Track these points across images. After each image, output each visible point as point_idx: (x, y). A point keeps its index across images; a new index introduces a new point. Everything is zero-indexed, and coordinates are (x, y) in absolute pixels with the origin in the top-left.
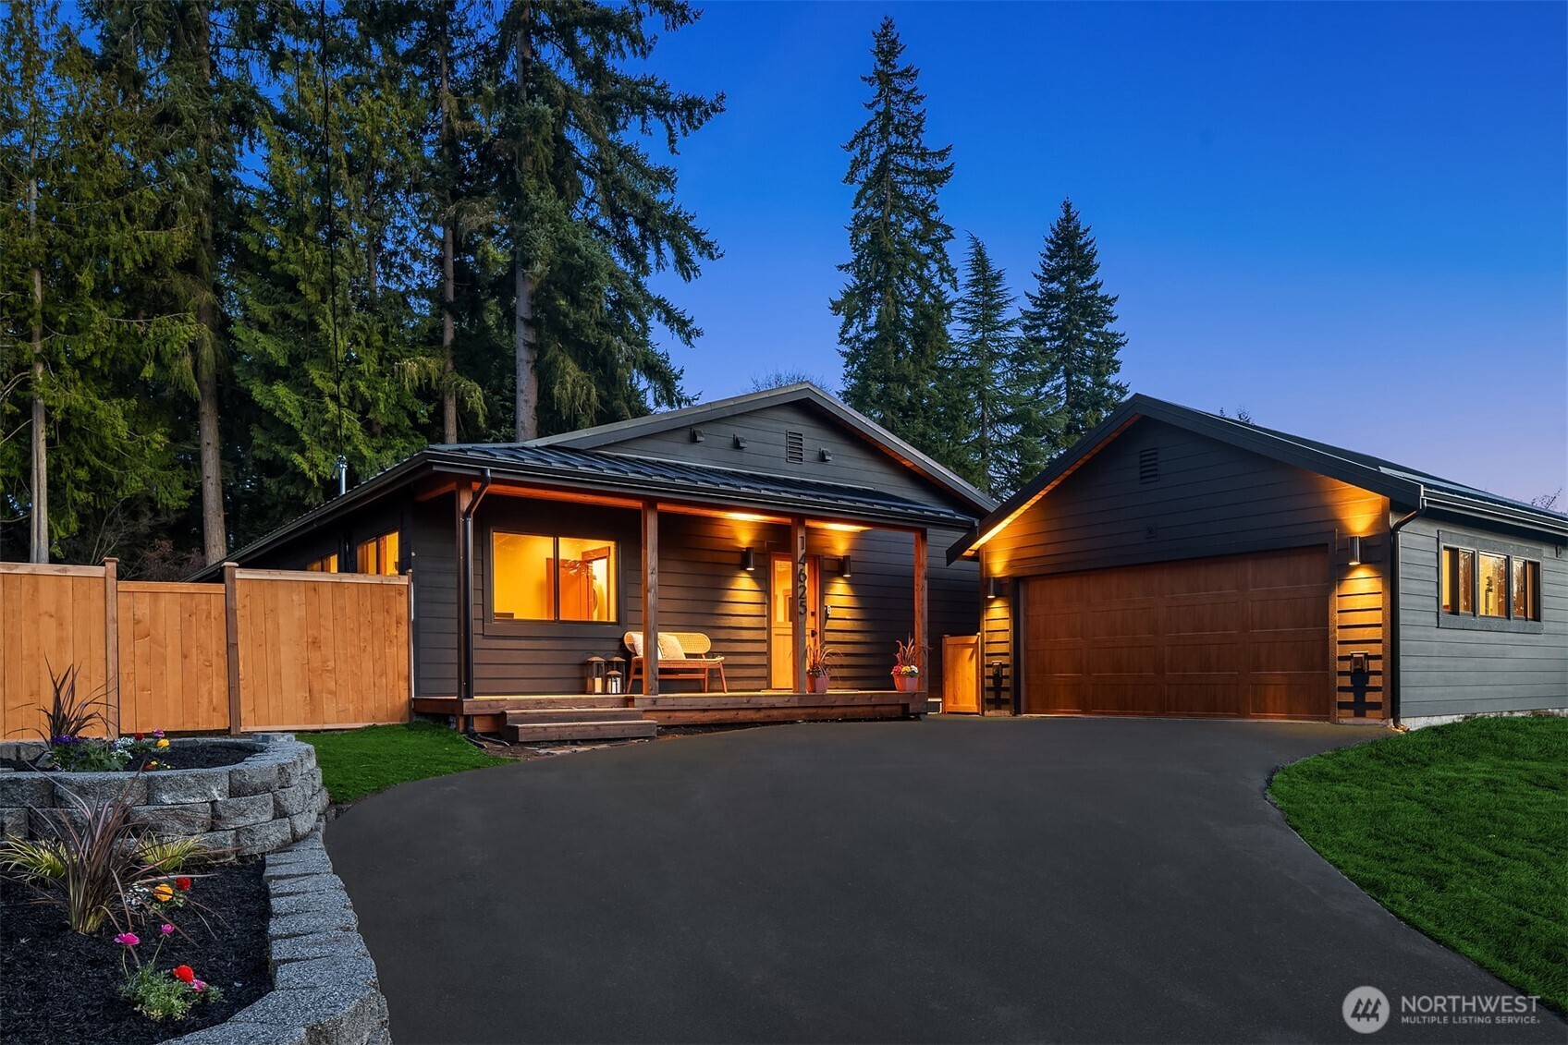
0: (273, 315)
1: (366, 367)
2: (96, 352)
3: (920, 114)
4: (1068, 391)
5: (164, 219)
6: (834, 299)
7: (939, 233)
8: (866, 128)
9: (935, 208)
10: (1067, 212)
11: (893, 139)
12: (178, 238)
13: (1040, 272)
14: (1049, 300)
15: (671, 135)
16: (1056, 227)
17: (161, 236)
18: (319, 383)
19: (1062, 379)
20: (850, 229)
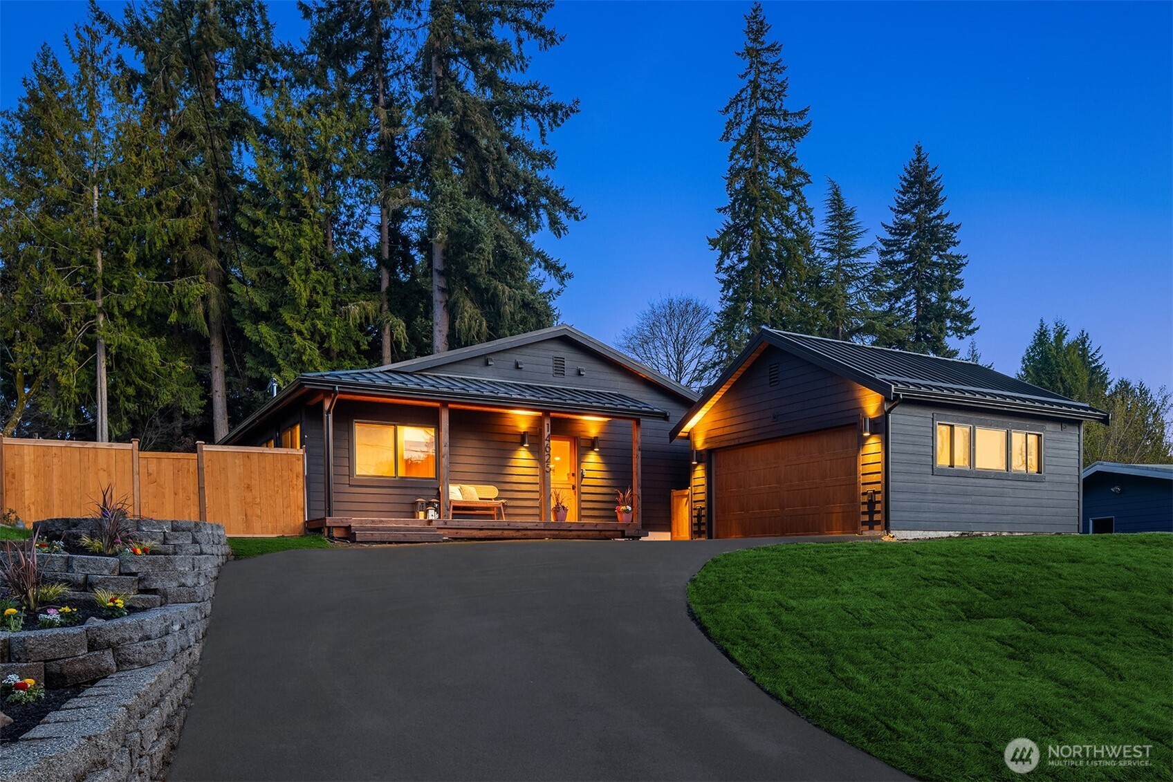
0: (258, 275)
1: (322, 310)
2: (138, 305)
3: (784, 82)
4: (918, 306)
5: (182, 210)
6: (711, 238)
7: (799, 179)
8: (739, 95)
9: (796, 159)
10: (919, 153)
11: (762, 103)
12: (192, 224)
13: (895, 206)
14: (902, 229)
15: (542, 130)
16: (909, 168)
17: (180, 223)
18: (290, 323)
19: (913, 296)
20: (727, 178)
